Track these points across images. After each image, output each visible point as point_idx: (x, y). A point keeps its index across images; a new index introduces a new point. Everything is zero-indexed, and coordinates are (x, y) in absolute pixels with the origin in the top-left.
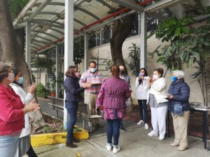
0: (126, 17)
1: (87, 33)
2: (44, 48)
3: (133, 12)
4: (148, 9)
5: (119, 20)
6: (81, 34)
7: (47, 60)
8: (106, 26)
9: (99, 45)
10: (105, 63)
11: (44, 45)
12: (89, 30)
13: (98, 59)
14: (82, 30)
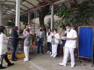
0: (46, 6)
1: (30, 12)
2: (11, 17)
3: (48, 4)
4: (54, 3)
5: (43, 7)
6: (27, 12)
7: (12, 23)
8: (38, 9)
9: (36, 17)
10: (38, 26)
11: (10, 16)
12: (30, 11)
13: (35, 24)
14: (27, 10)
